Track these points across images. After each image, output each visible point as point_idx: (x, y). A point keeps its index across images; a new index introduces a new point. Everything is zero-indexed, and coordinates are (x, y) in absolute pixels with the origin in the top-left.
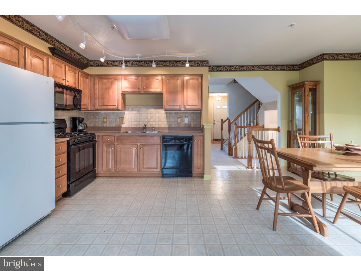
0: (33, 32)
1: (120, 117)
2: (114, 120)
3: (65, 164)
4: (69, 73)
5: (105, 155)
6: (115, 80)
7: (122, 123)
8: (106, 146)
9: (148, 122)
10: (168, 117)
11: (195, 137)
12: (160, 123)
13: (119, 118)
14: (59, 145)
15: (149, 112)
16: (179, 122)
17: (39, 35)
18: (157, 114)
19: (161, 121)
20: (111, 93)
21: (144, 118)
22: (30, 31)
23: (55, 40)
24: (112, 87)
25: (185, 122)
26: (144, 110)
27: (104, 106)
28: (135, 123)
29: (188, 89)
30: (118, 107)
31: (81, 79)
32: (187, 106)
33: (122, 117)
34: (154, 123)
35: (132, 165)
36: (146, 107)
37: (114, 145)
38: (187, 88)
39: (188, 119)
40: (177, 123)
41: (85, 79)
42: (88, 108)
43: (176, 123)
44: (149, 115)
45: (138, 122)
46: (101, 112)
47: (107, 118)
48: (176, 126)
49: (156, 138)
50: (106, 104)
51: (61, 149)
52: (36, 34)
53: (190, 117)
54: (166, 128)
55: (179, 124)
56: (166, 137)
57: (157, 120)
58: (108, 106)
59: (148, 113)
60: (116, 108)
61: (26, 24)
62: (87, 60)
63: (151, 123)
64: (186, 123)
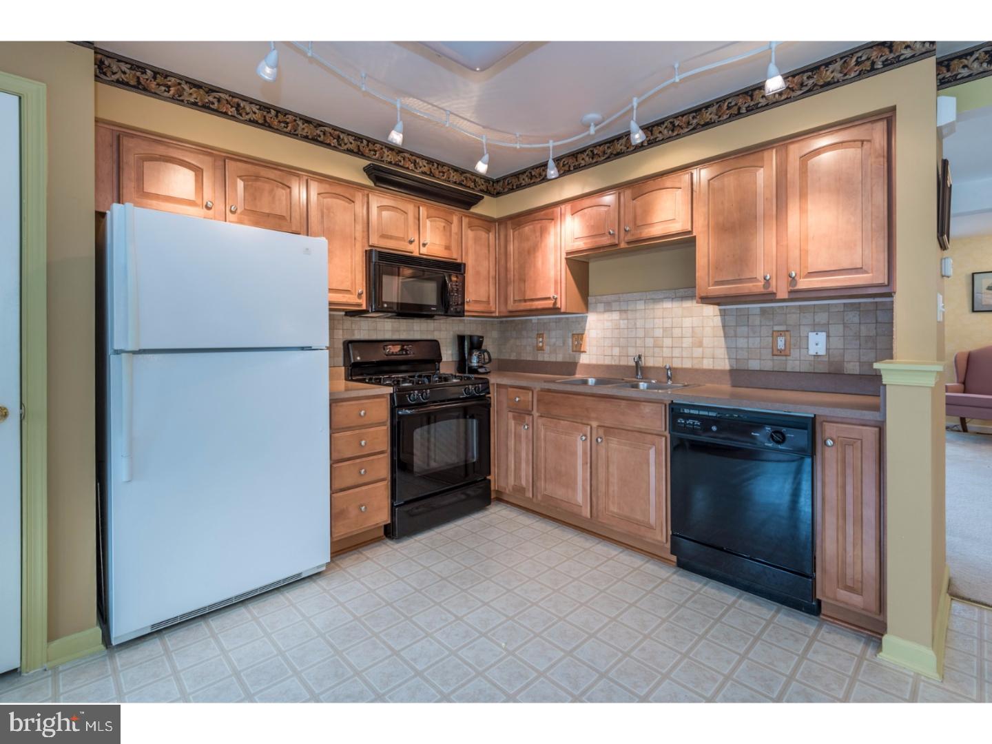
0: (321, 139)
1: (574, 332)
2: (559, 343)
3: (382, 452)
4: (428, 223)
5: (512, 443)
6: (550, 221)
7: (579, 350)
8: (514, 418)
9: (657, 350)
10: (728, 331)
11: (827, 426)
12: (698, 352)
13: (573, 334)
14: (363, 404)
15: (658, 313)
16: (780, 351)
17: (336, 145)
18: (687, 319)
19: (700, 345)
20: (539, 263)
21: (641, 333)
22: (314, 140)
23: (384, 147)
24: (543, 244)
25: (812, 352)
26: (640, 305)
27: (525, 301)
28: (616, 351)
29: (810, 197)
30: (555, 303)
31: (470, 234)
32: (806, 277)
33: (578, 332)
34: (676, 353)
35: (574, 490)
36: (648, 297)
37: (531, 417)
38: (803, 195)
39: (828, 336)
40: (773, 355)
41: (483, 233)
42: (493, 309)
43: (767, 353)
44: (658, 322)
45: (623, 347)
46: (531, 320)
47: (545, 335)
48: (768, 365)
49: (647, 409)
50: (529, 295)
51: (365, 414)
52: (328, 142)
53: (837, 330)
54: (722, 372)
55: (784, 358)
56: (686, 411)
57: (687, 342)
58: (532, 300)
59: (654, 318)
60: (551, 306)
61: (303, 124)
62: (485, 182)
63: (666, 352)
64: (817, 356)
